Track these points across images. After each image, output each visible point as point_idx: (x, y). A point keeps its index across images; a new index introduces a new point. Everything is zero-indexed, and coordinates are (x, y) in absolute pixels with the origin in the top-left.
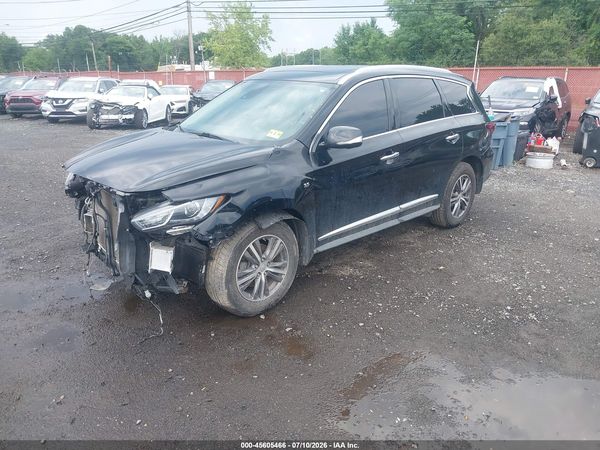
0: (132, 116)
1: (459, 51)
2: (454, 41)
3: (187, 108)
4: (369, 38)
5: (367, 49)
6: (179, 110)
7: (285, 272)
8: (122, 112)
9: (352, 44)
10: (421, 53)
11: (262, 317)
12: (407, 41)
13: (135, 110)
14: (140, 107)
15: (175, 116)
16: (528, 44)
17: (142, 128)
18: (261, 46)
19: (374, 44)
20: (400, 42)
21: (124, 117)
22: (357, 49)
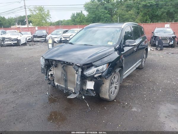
0: (16, 42)
1: (107, 20)
2: (105, 17)
3: (31, 39)
4: (81, 17)
5: (80, 20)
6: (29, 39)
7: (118, 86)
8: (13, 41)
9: (76, 18)
10: (96, 21)
11: (115, 101)
12: (92, 17)
13: (17, 40)
14: (19, 39)
15: (28, 41)
16: (126, 18)
17: (20, 46)
18: (47, 19)
19: (83, 18)
20: (90, 18)
21: (13, 42)
22: (78, 20)
